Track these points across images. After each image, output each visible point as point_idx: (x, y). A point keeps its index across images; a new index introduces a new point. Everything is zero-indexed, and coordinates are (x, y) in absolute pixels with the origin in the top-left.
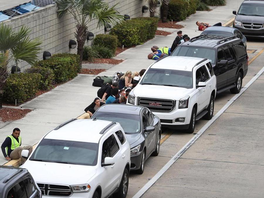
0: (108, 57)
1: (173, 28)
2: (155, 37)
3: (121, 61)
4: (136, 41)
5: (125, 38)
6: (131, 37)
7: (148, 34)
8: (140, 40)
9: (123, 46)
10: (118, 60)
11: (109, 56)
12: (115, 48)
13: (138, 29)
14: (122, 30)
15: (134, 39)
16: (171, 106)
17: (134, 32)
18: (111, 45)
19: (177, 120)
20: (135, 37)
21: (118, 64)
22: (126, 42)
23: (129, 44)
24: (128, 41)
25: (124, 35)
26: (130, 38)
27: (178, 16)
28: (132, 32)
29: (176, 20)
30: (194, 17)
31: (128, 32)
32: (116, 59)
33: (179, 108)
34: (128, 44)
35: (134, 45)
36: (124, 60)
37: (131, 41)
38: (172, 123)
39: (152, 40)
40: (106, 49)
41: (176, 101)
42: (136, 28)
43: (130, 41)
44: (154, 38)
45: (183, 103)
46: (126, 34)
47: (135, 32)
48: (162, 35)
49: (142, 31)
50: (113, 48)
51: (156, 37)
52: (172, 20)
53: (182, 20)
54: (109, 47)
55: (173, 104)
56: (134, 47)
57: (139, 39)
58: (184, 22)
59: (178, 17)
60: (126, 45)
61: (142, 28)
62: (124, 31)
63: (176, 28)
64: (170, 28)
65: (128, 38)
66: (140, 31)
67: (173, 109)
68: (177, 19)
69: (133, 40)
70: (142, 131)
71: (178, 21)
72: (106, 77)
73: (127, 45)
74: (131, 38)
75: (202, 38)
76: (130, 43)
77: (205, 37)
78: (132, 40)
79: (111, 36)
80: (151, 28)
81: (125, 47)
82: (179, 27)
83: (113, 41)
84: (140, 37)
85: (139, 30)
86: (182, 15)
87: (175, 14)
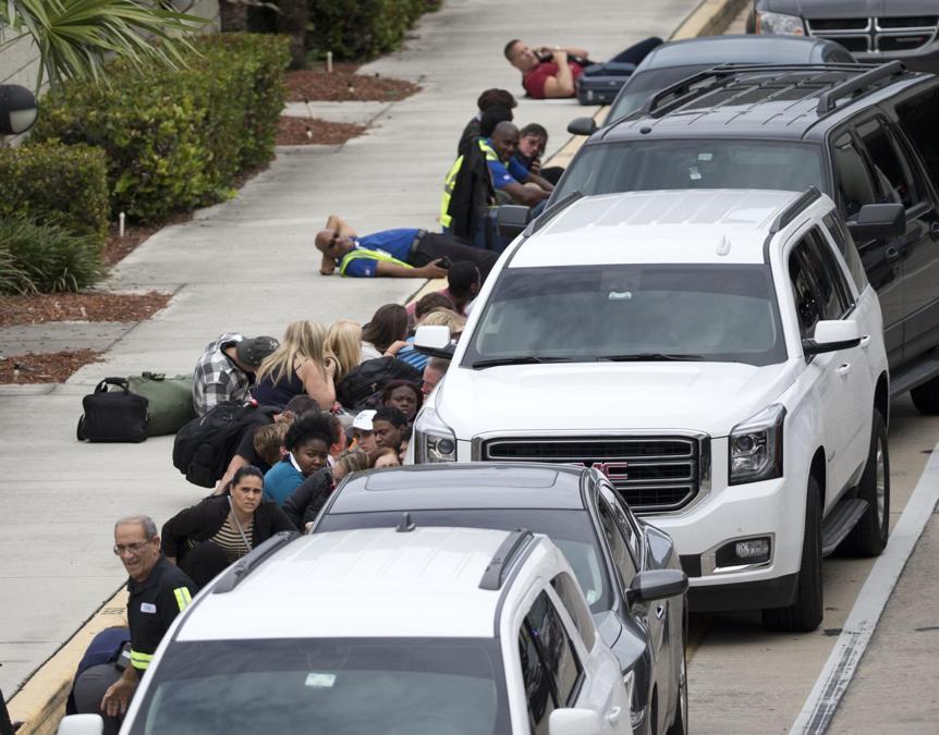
0: (69, 281)
1: (353, 98)
2: (278, 156)
3: (159, 301)
4: (194, 180)
5: (126, 164)
6: (164, 156)
7: (244, 136)
8: (213, 174)
9: (122, 215)
10: (134, 296)
11: (75, 274)
12: (97, 228)
13: (197, 105)
14: (105, 120)
15: (183, 170)
16: (683, 471)
17: (178, 121)
18: (76, 208)
19: (727, 554)
20: (186, 156)
21: (147, 316)
22: (141, 189)
23: (158, 204)
24: (149, 184)
25: (125, 151)
26: (163, 165)
27: (360, 22)
28: (170, 124)
29: (348, 52)
30: (448, 29)
31: (143, 127)
32: (118, 293)
33: (731, 483)
34: (148, 205)
35: (181, 211)
36: (170, 297)
37: (167, 182)
38: (699, 575)
39: (268, 172)
40: (48, 236)
41: (707, 441)
42: (186, 100)
43: (161, 187)
44: (273, 164)
45: (755, 448)
46: (135, 140)
47: (183, 125)
48: (313, 141)
49: (219, 117)
50: (90, 224)
51: (283, 154)
52: (330, 54)
53: (386, 51)
54: (64, 224)
55: (695, 458)
56: (184, 220)
57: (204, 172)
58: (400, 59)
59: (363, 34)
60: (140, 213)
61: (216, 98)
62: (115, 122)
63: (374, 98)
64: (335, 98)
65: (148, 163)
66: (206, 118)
67: (696, 491)
68: (358, 45)
69: (175, 177)
70: (617, 596)
71: (365, 54)
72: (152, 377)
73: (145, 210)
74: (166, 163)
75: (702, 91)
76: (160, 198)
77: (724, 85)
78: (170, 176)
79: (69, 155)
80: (256, 96)
81: (132, 221)
82: (385, 89)
83: (82, 185)
84: (211, 158)
85: (202, 113)
86: (383, 16)
87: (338, 12)
